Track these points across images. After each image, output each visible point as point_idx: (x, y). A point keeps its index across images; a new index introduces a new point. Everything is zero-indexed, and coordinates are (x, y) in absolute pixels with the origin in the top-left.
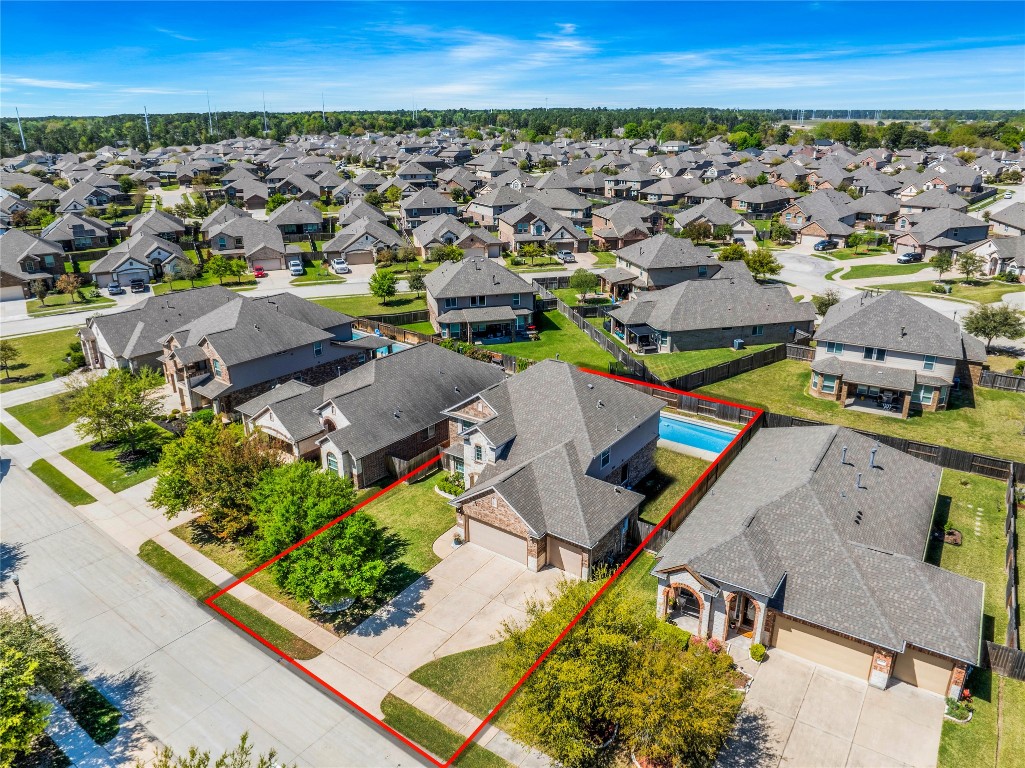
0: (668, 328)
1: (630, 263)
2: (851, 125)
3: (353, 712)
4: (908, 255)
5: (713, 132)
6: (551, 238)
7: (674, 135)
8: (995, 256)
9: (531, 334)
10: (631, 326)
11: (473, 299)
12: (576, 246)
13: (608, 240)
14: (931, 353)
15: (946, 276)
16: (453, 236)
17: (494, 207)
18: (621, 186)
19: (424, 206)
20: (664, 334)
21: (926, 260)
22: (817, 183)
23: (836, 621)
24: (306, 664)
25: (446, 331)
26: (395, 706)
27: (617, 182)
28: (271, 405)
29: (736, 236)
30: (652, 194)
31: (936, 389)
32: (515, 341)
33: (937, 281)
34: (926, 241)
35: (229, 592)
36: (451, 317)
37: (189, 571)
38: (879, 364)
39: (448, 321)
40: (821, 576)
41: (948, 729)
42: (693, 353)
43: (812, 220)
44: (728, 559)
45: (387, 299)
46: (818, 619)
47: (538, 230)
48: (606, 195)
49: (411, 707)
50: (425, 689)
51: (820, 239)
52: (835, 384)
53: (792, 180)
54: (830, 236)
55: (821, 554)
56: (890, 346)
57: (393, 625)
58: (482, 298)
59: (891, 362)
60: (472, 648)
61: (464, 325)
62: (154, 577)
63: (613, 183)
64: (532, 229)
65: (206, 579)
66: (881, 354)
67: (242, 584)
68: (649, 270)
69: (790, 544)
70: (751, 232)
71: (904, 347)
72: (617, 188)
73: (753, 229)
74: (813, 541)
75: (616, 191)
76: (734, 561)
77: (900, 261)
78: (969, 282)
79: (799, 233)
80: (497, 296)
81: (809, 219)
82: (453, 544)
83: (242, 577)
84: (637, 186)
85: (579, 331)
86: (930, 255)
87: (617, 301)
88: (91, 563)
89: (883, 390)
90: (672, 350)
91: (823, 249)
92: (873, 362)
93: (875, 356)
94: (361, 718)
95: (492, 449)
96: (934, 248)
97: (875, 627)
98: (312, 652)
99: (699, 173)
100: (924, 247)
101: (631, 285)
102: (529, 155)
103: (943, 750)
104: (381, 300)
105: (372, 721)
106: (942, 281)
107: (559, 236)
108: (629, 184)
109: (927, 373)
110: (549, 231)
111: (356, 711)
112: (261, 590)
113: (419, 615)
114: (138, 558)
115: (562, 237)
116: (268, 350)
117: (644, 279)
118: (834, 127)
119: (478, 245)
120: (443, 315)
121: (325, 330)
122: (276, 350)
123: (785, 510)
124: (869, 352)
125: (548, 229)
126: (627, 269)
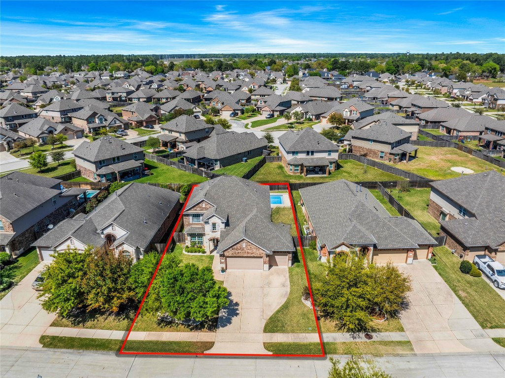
0: (218, 158)
1: (171, 131)
2: (199, 61)
3: (256, 358)
4: (269, 115)
5: (136, 66)
6: (109, 124)
7: (119, 69)
8: (303, 111)
9: (146, 172)
10: (198, 159)
11: (114, 159)
12: (123, 127)
13: (137, 122)
14: (330, 149)
15: (290, 121)
16: (53, 129)
17: (60, 111)
18: (116, 95)
19: (15, 114)
20: (216, 160)
21: (276, 116)
22: (205, 88)
23: (395, 245)
24: (212, 351)
25: (104, 179)
26: (272, 346)
27: (113, 93)
28: (72, 235)
29: (195, 114)
30: (134, 98)
31: (334, 162)
32: (143, 177)
33: (287, 124)
34: (273, 109)
35: (128, 339)
36: (104, 171)
37: (92, 340)
38: (312, 157)
39: (104, 173)
40: (382, 232)
41: (435, 268)
42: (229, 167)
43: (225, 104)
44: (355, 235)
45: (43, 168)
46: (390, 247)
47: (101, 120)
48: (108, 100)
49: (278, 343)
50: (276, 334)
51: (231, 112)
52: (299, 168)
53: (194, 87)
54: (234, 110)
55: (378, 224)
56: (316, 149)
57: (233, 317)
58: (118, 158)
59: (317, 155)
60: (276, 309)
61: (113, 174)
62: (70, 353)
63: (111, 94)
64: (97, 121)
65: (107, 340)
66: (313, 153)
67: (131, 333)
68: (185, 133)
69: (366, 224)
70: (200, 112)
71: (320, 149)
72: (113, 96)
73: (200, 110)
74: (374, 220)
75: (113, 98)
76: (357, 235)
77: (267, 118)
78: (297, 123)
79: (221, 110)
80: (126, 155)
81: (223, 104)
82: (222, 273)
83: (129, 329)
84: (125, 95)
85: (169, 167)
86: (276, 114)
87: (171, 150)
88: (13, 366)
89: (315, 167)
90: (220, 167)
91: (234, 116)
92: (310, 157)
93: (310, 154)
94: (263, 358)
95: (223, 223)
96: (277, 111)
97: (407, 243)
98: (211, 345)
99: (148, 86)
100: (273, 111)
101: (175, 142)
102: (45, 83)
103: (440, 274)
104: (39, 169)
105: (269, 357)
106: (289, 124)
107: (113, 122)
108: (119, 94)
109: (329, 157)
110: (107, 120)
111: (257, 357)
112: (147, 331)
113: (239, 307)
114: (45, 349)
115: (115, 123)
116: (31, 207)
117: (183, 137)
118: (192, 62)
119: (69, 132)
120: (99, 170)
121: (52, 188)
122: (35, 206)
123: (358, 212)
124: (308, 153)
125: (106, 120)
126: (170, 134)
